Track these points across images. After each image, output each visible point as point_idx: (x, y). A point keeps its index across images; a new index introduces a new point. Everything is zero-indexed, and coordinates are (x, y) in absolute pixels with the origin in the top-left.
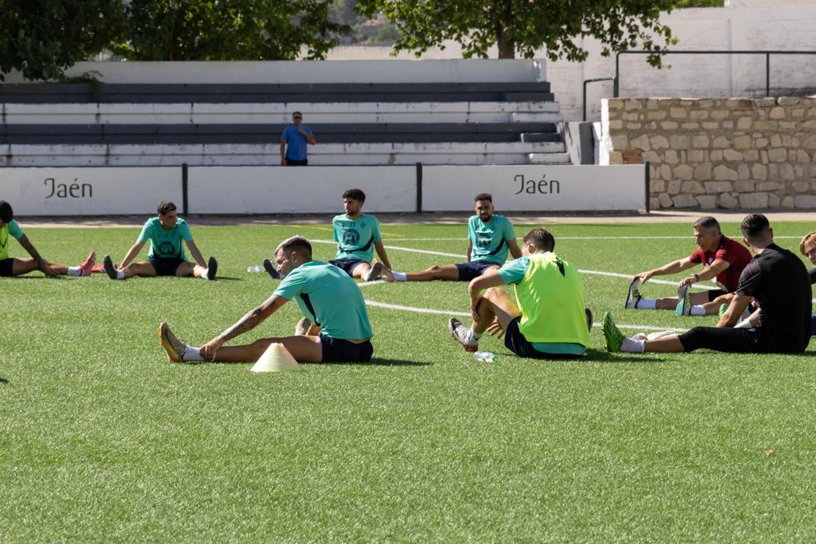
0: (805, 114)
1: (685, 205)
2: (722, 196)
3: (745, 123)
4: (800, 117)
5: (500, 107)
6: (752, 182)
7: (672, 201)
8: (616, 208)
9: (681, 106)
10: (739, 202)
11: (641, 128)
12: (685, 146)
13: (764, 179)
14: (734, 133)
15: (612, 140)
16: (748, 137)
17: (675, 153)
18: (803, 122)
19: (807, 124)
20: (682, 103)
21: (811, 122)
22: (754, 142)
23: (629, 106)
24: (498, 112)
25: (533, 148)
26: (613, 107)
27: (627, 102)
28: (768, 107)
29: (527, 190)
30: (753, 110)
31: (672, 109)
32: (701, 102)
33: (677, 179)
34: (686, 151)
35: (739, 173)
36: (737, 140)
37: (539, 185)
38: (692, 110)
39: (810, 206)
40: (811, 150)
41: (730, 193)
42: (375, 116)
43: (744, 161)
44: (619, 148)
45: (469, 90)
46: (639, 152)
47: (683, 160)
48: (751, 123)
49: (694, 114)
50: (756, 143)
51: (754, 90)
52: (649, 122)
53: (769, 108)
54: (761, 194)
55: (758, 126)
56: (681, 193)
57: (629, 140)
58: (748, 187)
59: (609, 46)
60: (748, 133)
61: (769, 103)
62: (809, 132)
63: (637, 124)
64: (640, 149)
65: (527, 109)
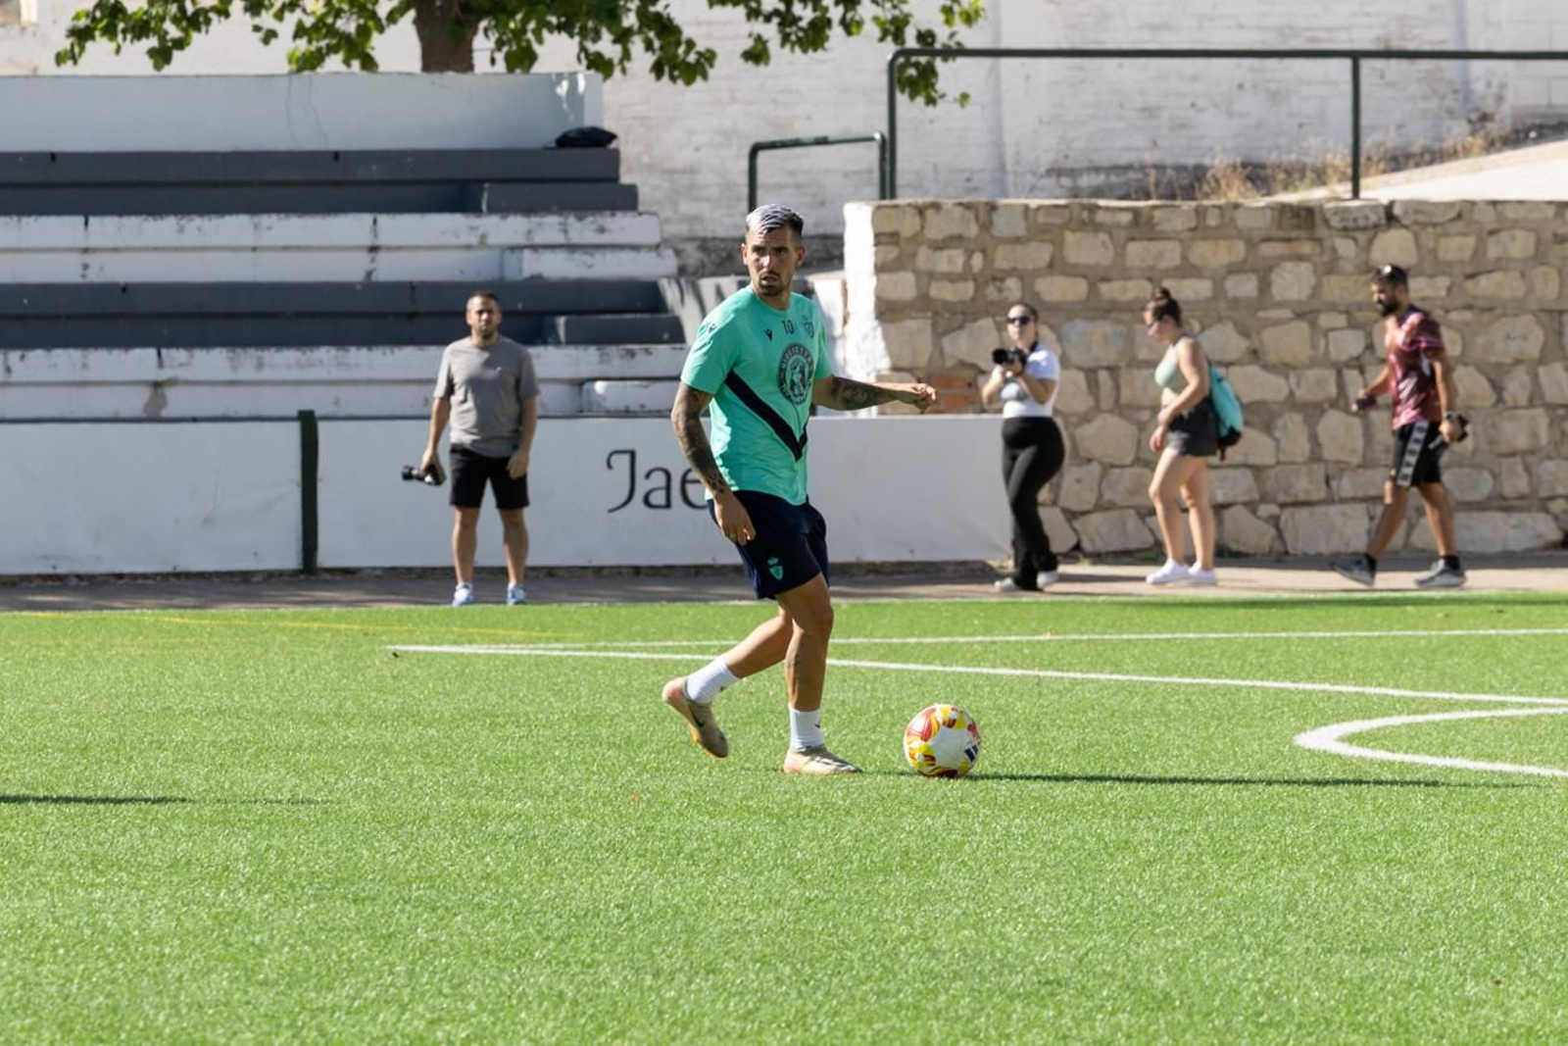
0: (1479, 252)
1: (1117, 545)
2: (1228, 514)
3: (1293, 282)
4: (1462, 262)
5: (472, 228)
6: (1320, 472)
7: (1075, 531)
8: (921, 556)
9: (1098, 227)
10: (1280, 535)
11: (973, 300)
12: (1110, 356)
13: (1356, 460)
14: (1262, 314)
15: (886, 336)
16: (1302, 328)
17: (1080, 377)
18: (1471, 276)
19: (1485, 285)
20: (1100, 217)
21: (1498, 276)
22: (1322, 343)
23: (937, 228)
24: (468, 247)
25: (602, 362)
26: (888, 229)
27: (930, 213)
28: (1365, 229)
29: (647, 501)
30: (1319, 241)
31: (1070, 236)
32: (1157, 214)
33: (1089, 461)
34: (1112, 369)
35: (1277, 441)
36: (1269, 336)
37: (684, 481)
38: (1133, 239)
39: (1498, 548)
40: (1499, 365)
41: (1251, 506)
42: (77, 259)
43: (1292, 404)
44: (905, 363)
45: (362, 173)
46: (967, 374)
47: (1106, 402)
48: (1313, 281)
49: (1136, 252)
50: (1327, 345)
51: (1073, 173)
52: (998, 278)
53: (1369, 234)
54: (1347, 508)
55: (1336, 288)
56: (1102, 506)
57: (939, 334)
58: (1305, 485)
59: (770, 31)
60: (1305, 313)
61: (1366, 218)
62: (1490, 309)
63: (961, 285)
64: (974, 366)
65: (558, 238)
